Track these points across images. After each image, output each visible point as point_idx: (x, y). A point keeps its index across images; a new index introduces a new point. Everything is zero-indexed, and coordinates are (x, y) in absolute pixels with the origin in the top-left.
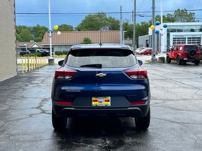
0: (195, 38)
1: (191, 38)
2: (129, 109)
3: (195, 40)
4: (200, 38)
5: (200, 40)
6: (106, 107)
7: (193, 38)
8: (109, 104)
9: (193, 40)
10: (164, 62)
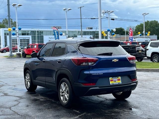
0: (25, 40)
1: (22, 40)
2: (132, 84)
3: (25, 42)
4: (29, 40)
5: (29, 41)
6: (119, 85)
7: (24, 40)
8: (120, 82)
9: (24, 42)
10: (20, 57)
